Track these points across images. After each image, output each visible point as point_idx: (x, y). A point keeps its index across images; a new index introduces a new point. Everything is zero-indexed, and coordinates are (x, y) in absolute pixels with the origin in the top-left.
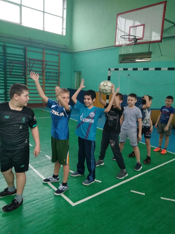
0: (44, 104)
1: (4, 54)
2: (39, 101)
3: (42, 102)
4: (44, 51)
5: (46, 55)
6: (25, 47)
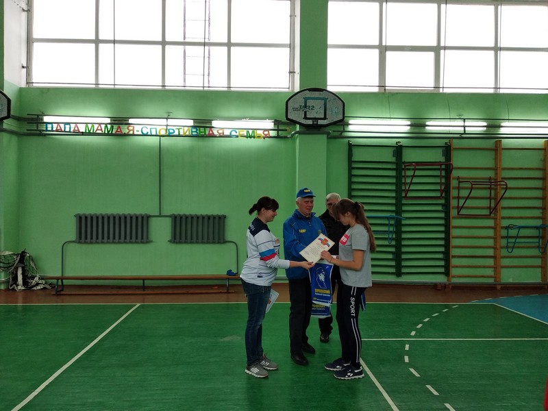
1: (396, 164)
2: (483, 277)
3: (491, 281)
4: (498, 144)
5: (504, 152)
6: (447, 141)
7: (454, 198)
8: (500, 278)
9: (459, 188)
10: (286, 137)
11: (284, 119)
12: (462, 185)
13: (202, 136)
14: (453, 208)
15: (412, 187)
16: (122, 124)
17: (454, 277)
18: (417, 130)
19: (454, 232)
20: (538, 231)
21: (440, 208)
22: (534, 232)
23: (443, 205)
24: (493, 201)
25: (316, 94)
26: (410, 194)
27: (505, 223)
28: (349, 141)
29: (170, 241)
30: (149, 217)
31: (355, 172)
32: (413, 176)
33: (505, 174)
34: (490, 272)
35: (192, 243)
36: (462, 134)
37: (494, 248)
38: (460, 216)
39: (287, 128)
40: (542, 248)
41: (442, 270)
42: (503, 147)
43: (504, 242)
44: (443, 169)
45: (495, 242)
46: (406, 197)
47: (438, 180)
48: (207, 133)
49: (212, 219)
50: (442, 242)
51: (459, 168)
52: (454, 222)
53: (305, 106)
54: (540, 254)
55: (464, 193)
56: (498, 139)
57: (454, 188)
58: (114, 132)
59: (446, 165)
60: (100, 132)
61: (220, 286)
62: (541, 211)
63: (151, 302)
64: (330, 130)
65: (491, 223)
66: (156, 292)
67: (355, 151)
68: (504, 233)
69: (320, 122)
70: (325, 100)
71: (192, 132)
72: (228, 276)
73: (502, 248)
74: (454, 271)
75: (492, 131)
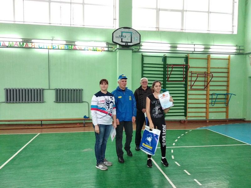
0: (208, 121)
1: (164, 65)
2: (201, 117)
3: (204, 118)
4: (209, 57)
5: (211, 60)
6: (187, 54)
7: (189, 81)
8: (208, 117)
9: (191, 76)
10: (112, 51)
11: (111, 42)
12: (193, 75)
13: (70, 50)
14: (189, 86)
15: (171, 76)
16: (28, 42)
17: (189, 117)
18: (173, 49)
19: (189, 97)
20: (225, 96)
21: (183, 86)
22: (223, 97)
23: (184, 84)
24: (206, 82)
25: (127, 30)
26: (170, 79)
27: (211, 92)
28: (142, 54)
29: (55, 102)
30: (43, 90)
31: (145, 69)
32: (172, 71)
33: (212, 70)
34: (204, 114)
35: (66, 102)
36: (194, 51)
37: (206, 104)
38: (192, 89)
39: (113, 47)
40: (226, 104)
41: (183, 114)
42: (211, 58)
43: (210, 101)
44: (185, 68)
45: (207, 101)
46: (168, 81)
47: (182, 73)
48: (73, 48)
49: (76, 91)
50: (184, 101)
51: (192, 67)
52: (189, 92)
53: (122, 36)
54: (225, 106)
55: (194, 79)
56: (209, 54)
57: (189, 76)
58: (24, 46)
59: (186, 66)
60: (17, 46)
61: (80, 123)
62: (226, 87)
63: (45, 132)
64: (133, 48)
65: (205, 92)
66: (48, 127)
67: (145, 58)
68: (210, 97)
69: (129, 44)
70: (131, 33)
71: (65, 47)
72: (84, 119)
73: (209, 104)
74: (188, 115)
75: (207, 50)
